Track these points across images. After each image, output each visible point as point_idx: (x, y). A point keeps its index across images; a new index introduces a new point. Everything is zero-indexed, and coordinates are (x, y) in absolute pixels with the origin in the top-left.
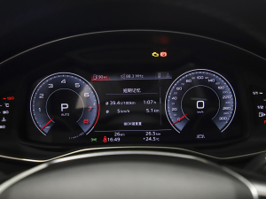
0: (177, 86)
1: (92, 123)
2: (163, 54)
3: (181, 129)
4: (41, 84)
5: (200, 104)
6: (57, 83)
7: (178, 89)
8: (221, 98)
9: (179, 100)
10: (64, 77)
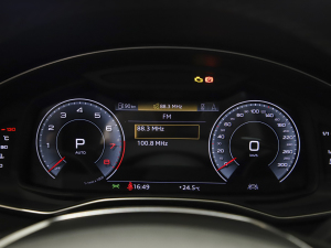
0: (225, 121)
1: (114, 165)
2: (209, 79)
3: (228, 176)
4: (51, 112)
5: (254, 145)
6: (71, 111)
7: (226, 124)
8: (281, 138)
9: (227, 138)
10: (80, 104)
